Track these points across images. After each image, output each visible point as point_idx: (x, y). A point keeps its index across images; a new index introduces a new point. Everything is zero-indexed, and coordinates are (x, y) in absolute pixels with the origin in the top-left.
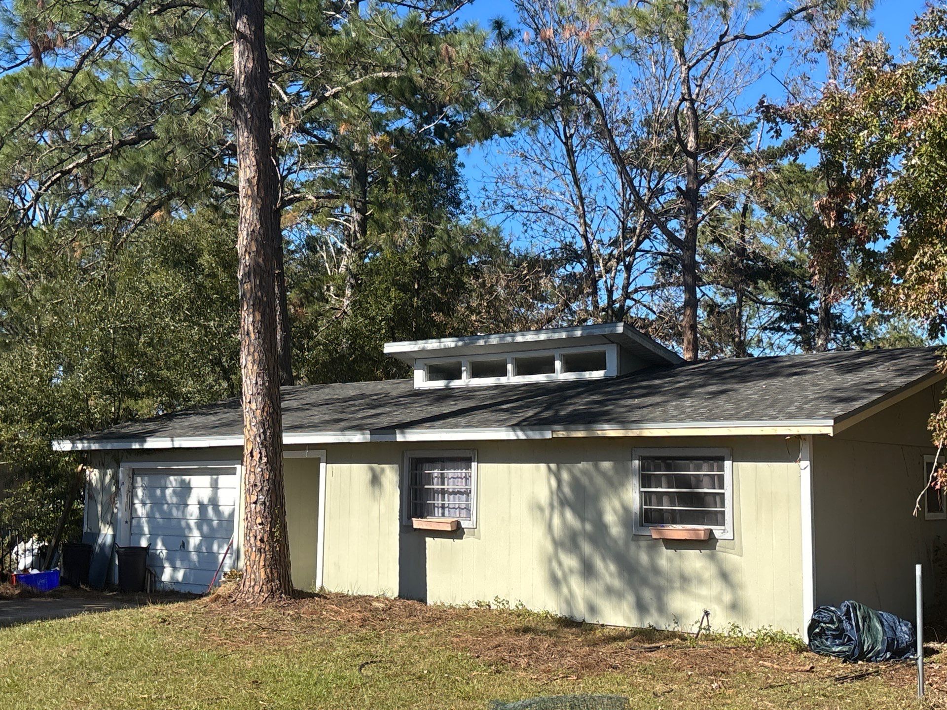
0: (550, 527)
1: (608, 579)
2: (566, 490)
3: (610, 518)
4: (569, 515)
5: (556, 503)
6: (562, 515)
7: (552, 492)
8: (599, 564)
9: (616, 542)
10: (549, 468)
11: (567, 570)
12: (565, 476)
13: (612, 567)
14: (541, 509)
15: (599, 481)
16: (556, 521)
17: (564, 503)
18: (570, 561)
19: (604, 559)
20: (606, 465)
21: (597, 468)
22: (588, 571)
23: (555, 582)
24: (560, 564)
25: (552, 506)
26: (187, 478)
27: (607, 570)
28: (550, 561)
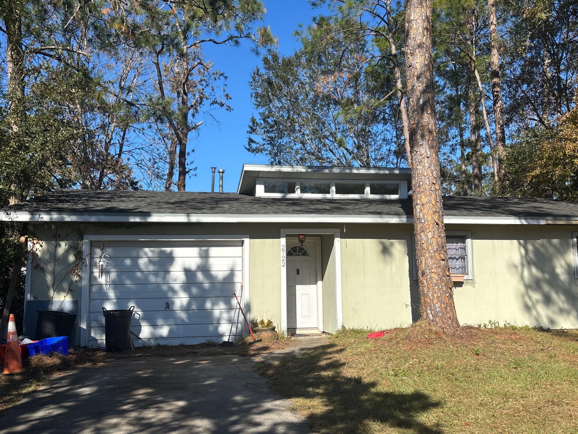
0: (522, 277)
1: (561, 304)
2: (531, 255)
3: (559, 270)
4: (534, 270)
5: (525, 263)
6: (530, 270)
7: (522, 257)
8: (554, 296)
9: (563, 283)
10: (520, 243)
11: (535, 301)
12: (530, 247)
13: (562, 297)
14: (516, 267)
15: (551, 250)
16: (526, 273)
17: (530, 263)
18: (536, 296)
19: (557, 293)
20: (555, 241)
21: (550, 243)
22: (548, 301)
23: (528, 308)
24: (530, 298)
25: (523, 265)
26: (168, 250)
27: (560, 300)
28: (523, 296)
